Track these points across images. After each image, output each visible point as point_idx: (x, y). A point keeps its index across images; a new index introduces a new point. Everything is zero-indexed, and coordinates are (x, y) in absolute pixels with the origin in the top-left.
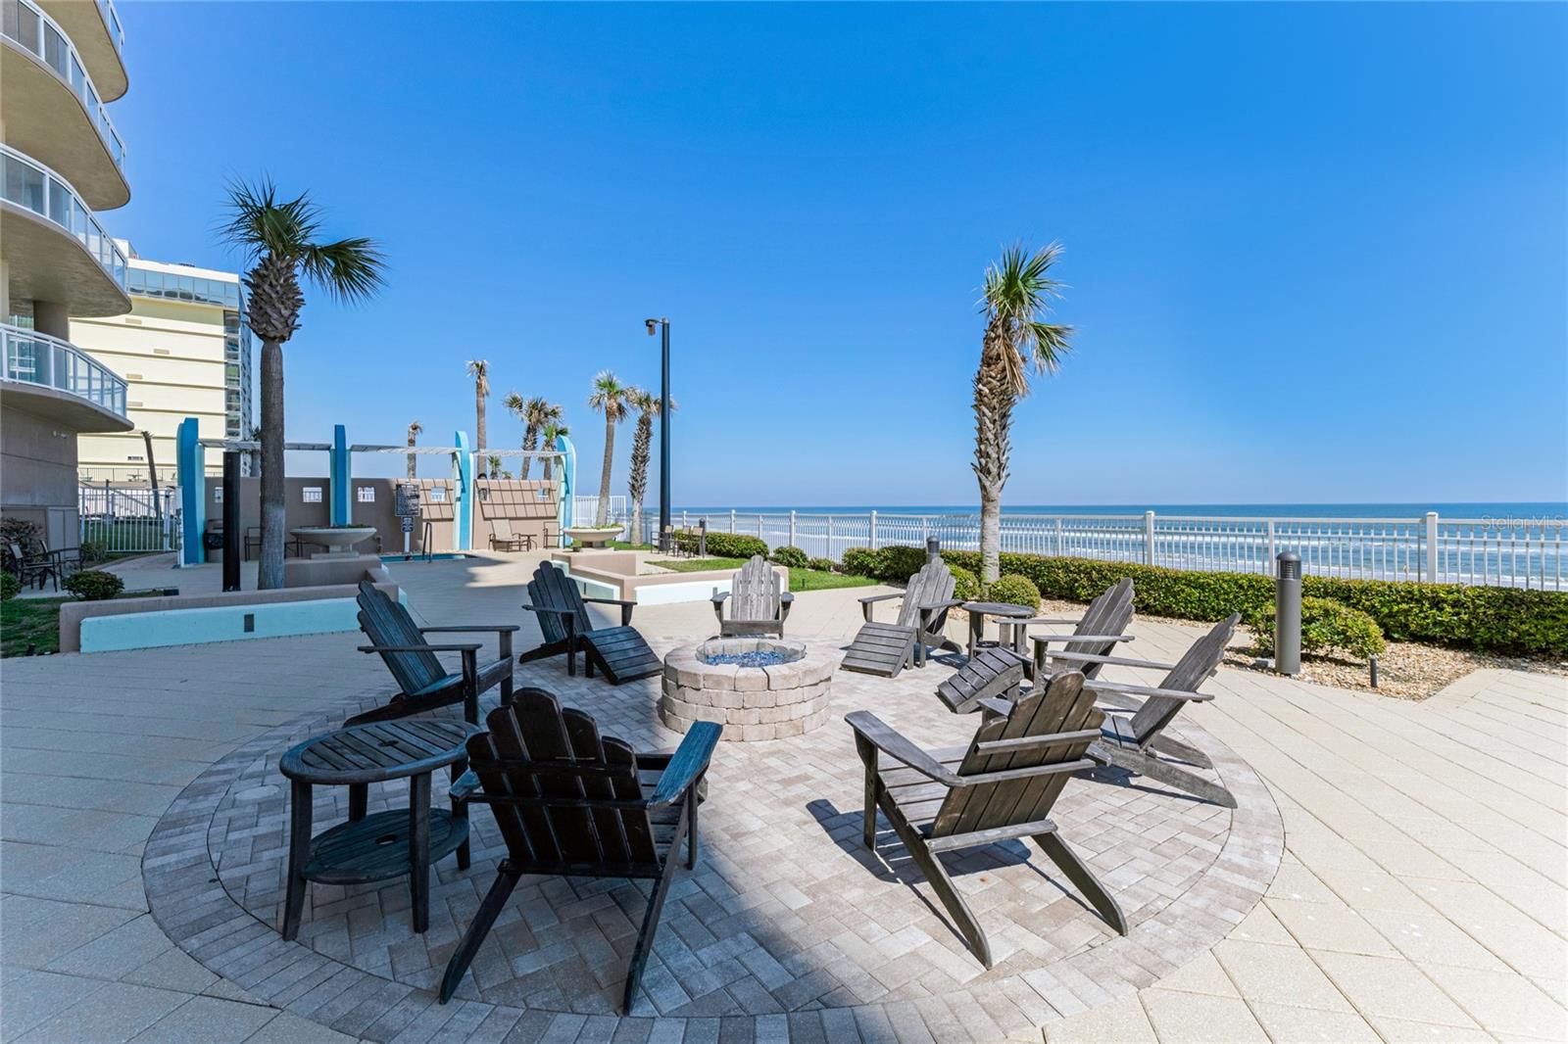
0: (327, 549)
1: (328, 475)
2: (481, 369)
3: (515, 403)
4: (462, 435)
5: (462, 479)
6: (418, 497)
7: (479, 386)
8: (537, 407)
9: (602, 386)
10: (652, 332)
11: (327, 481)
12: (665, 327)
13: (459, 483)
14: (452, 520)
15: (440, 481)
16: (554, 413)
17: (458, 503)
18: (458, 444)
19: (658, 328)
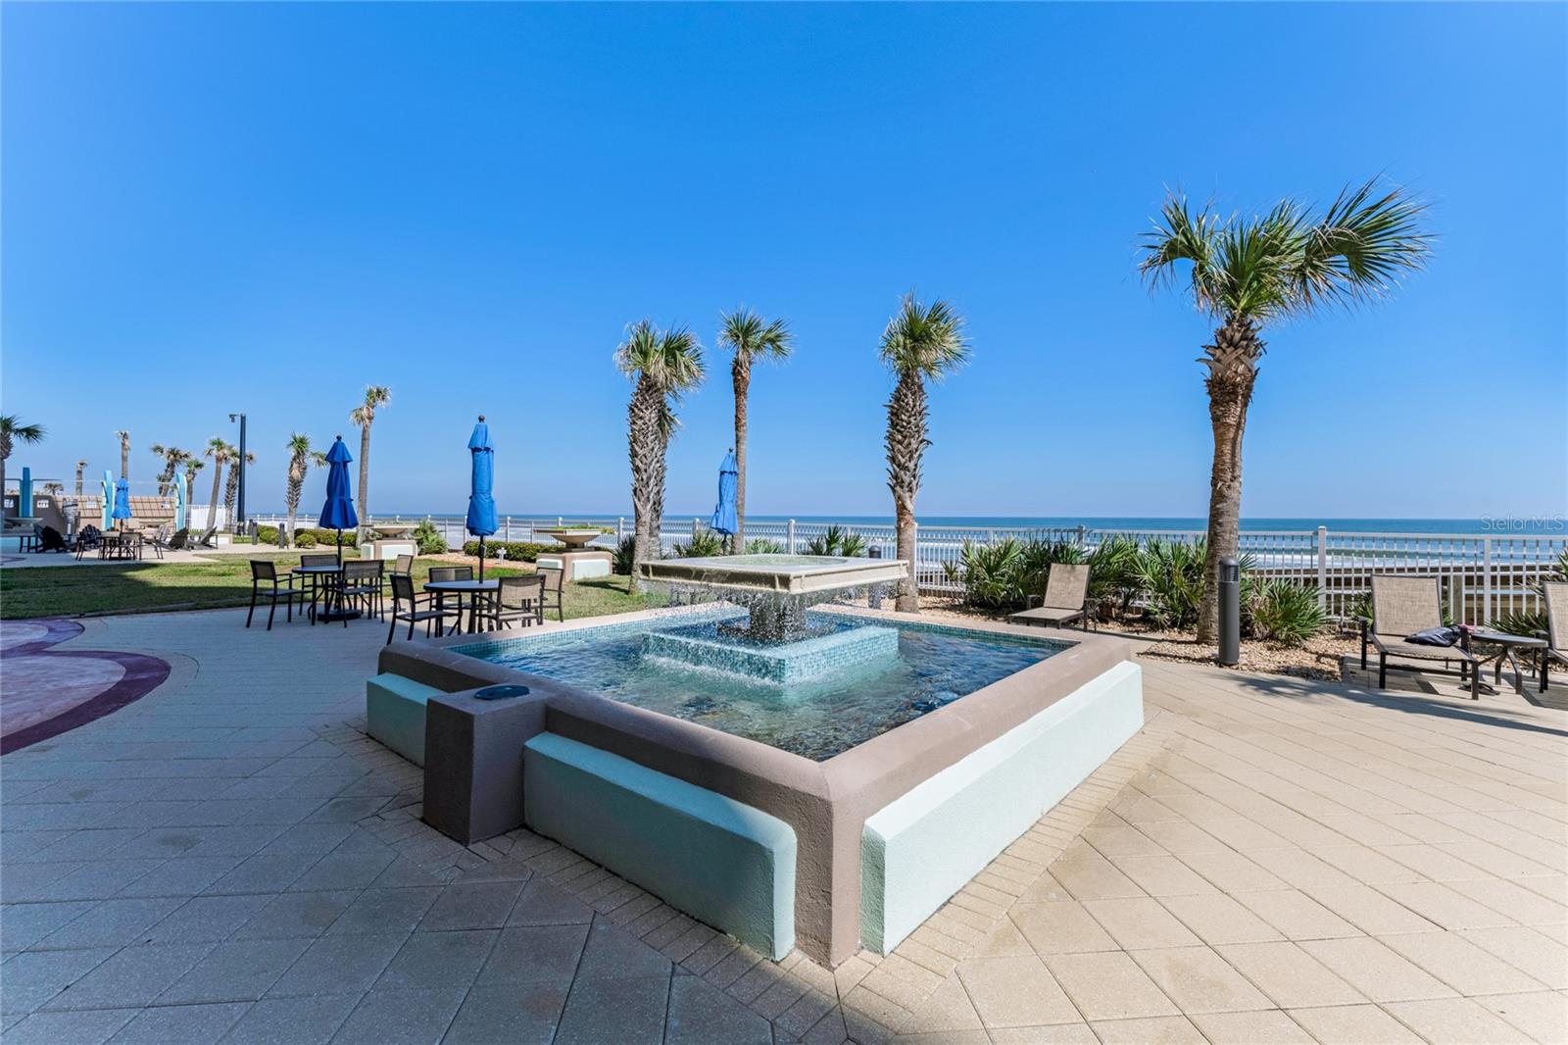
0: (20, 525)
1: (17, 493)
2: (125, 436)
3: (158, 449)
4: (108, 473)
5: (106, 496)
6: (77, 505)
7: (123, 444)
8: (174, 453)
9: (214, 443)
10: (233, 421)
11: (17, 497)
12: (243, 419)
13: (105, 499)
14: (100, 517)
15: (93, 497)
16: (186, 456)
17: (104, 509)
18: (105, 479)
19: (238, 419)
